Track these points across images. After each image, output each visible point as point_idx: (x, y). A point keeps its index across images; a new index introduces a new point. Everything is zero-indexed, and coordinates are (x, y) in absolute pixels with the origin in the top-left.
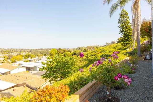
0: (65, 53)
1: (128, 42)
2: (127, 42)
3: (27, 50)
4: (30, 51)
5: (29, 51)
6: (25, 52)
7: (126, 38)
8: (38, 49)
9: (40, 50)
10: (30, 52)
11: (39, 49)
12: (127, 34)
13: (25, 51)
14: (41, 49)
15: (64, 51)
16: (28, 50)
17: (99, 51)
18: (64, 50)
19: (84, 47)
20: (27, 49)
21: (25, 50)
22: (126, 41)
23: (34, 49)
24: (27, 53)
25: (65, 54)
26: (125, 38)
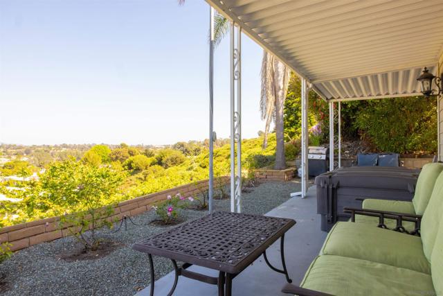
0: (131, 158)
1: (296, 129)
2: (293, 130)
3: (14, 147)
4: (28, 152)
5: (22, 150)
6: (7, 154)
7: (291, 118)
8: (54, 145)
9: (59, 147)
10: (27, 154)
11: (59, 144)
12: (294, 105)
13: (9, 151)
14: (65, 146)
15: (129, 153)
16: (20, 147)
17: (224, 153)
18: (133, 149)
19: (194, 141)
20: (15, 145)
21: (9, 147)
22: (291, 126)
23: (40, 147)
24: (14, 158)
25: (132, 162)
26: (289, 116)
